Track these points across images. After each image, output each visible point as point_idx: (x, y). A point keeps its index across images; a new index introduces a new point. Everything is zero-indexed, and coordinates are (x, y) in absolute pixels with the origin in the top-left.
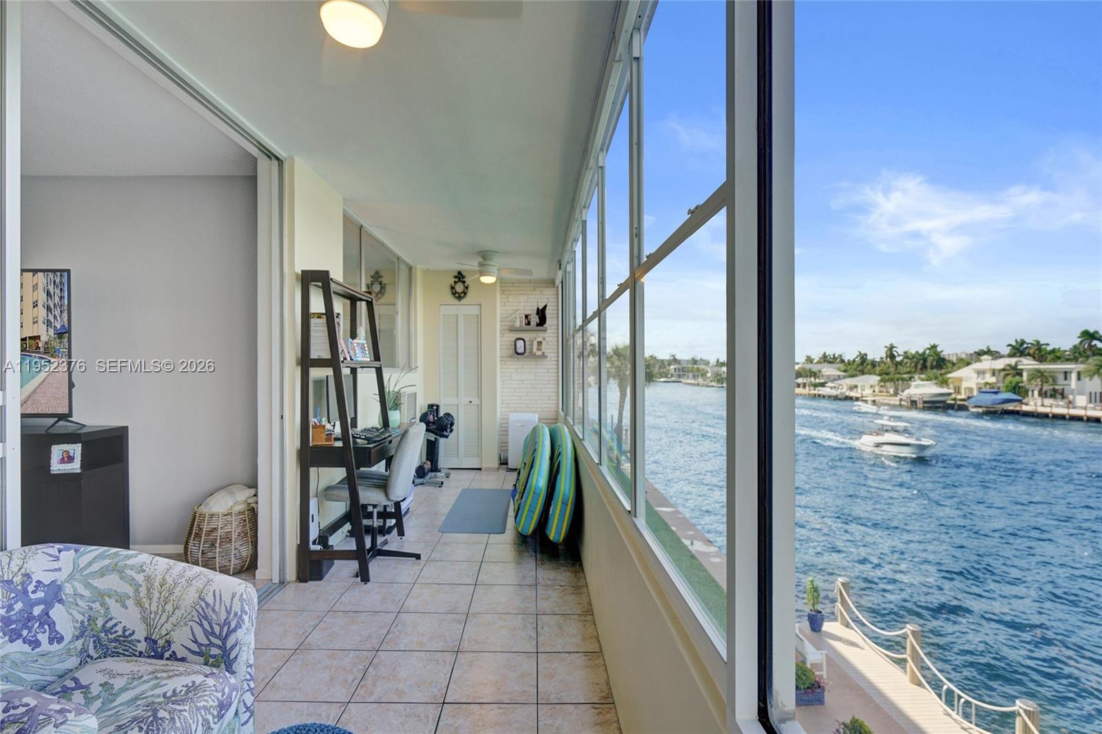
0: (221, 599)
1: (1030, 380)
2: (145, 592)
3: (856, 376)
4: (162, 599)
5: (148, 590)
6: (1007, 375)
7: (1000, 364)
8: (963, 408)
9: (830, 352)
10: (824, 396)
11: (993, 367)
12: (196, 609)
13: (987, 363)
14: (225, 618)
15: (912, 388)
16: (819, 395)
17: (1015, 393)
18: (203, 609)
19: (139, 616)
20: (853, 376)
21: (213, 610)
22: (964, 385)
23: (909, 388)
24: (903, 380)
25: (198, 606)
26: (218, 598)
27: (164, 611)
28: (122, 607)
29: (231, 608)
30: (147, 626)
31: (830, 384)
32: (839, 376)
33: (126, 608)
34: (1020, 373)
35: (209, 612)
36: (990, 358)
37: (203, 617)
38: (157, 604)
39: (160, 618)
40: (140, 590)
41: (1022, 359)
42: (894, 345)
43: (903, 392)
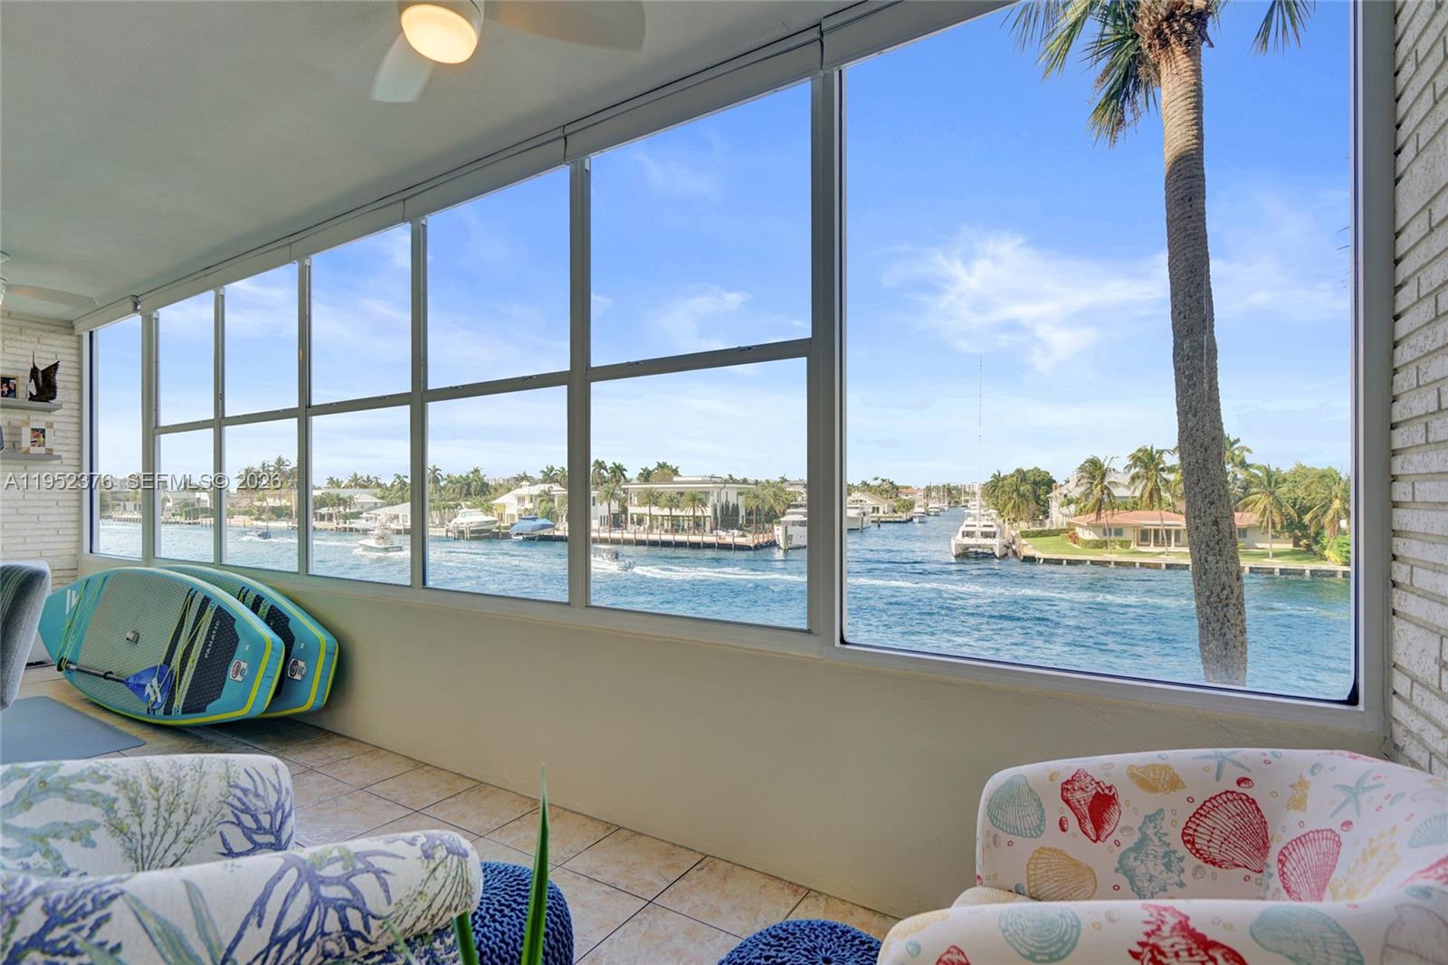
0: (261, 778)
1: (560, 505)
2: (128, 807)
3: (397, 504)
4: (162, 808)
5: (133, 802)
6: (542, 501)
7: (536, 490)
8: (506, 536)
9: (363, 474)
10: (357, 530)
11: (531, 493)
12: (228, 804)
13: (526, 490)
14: (276, 800)
15: (459, 517)
16: (351, 529)
17: (548, 519)
18: (240, 800)
19: (120, 850)
20: (392, 505)
21: (257, 795)
22: (508, 511)
23: (455, 517)
24: (450, 507)
25: (231, 797)
26: (256, 777)
27: (168, 826)
28: (86, 846)
29: (280, 785)
30: (136, 862)
31: (364, 515)
32: (376, 504)
33: (93, 845)
34: (553, 501)
35: (250, 800)
36: (528, 484)
37: (242, 811)
38: (155, 819)
39: (162, 840)
40: (116, 806)
41: (553, 485)
42: (437, 467)
43: (450, 521)
